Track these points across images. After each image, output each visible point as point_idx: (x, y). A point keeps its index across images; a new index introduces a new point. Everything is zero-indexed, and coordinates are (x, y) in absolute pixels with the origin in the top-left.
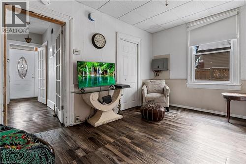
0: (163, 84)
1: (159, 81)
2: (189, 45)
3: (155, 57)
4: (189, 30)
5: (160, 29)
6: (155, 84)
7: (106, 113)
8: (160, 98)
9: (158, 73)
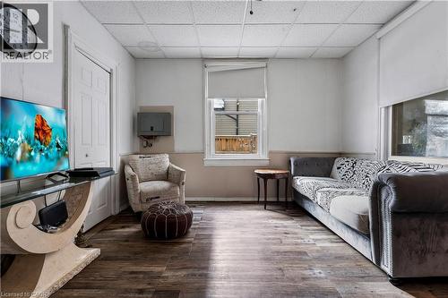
0: (165, 161)
1: (158, 156)
2: (206, 96)
3: (141, 108)
4: (207, 70)
5: (159, 54)
6: (150, 163)
7: (55, 257)
8: (169, 189)
9: (150, 141)
